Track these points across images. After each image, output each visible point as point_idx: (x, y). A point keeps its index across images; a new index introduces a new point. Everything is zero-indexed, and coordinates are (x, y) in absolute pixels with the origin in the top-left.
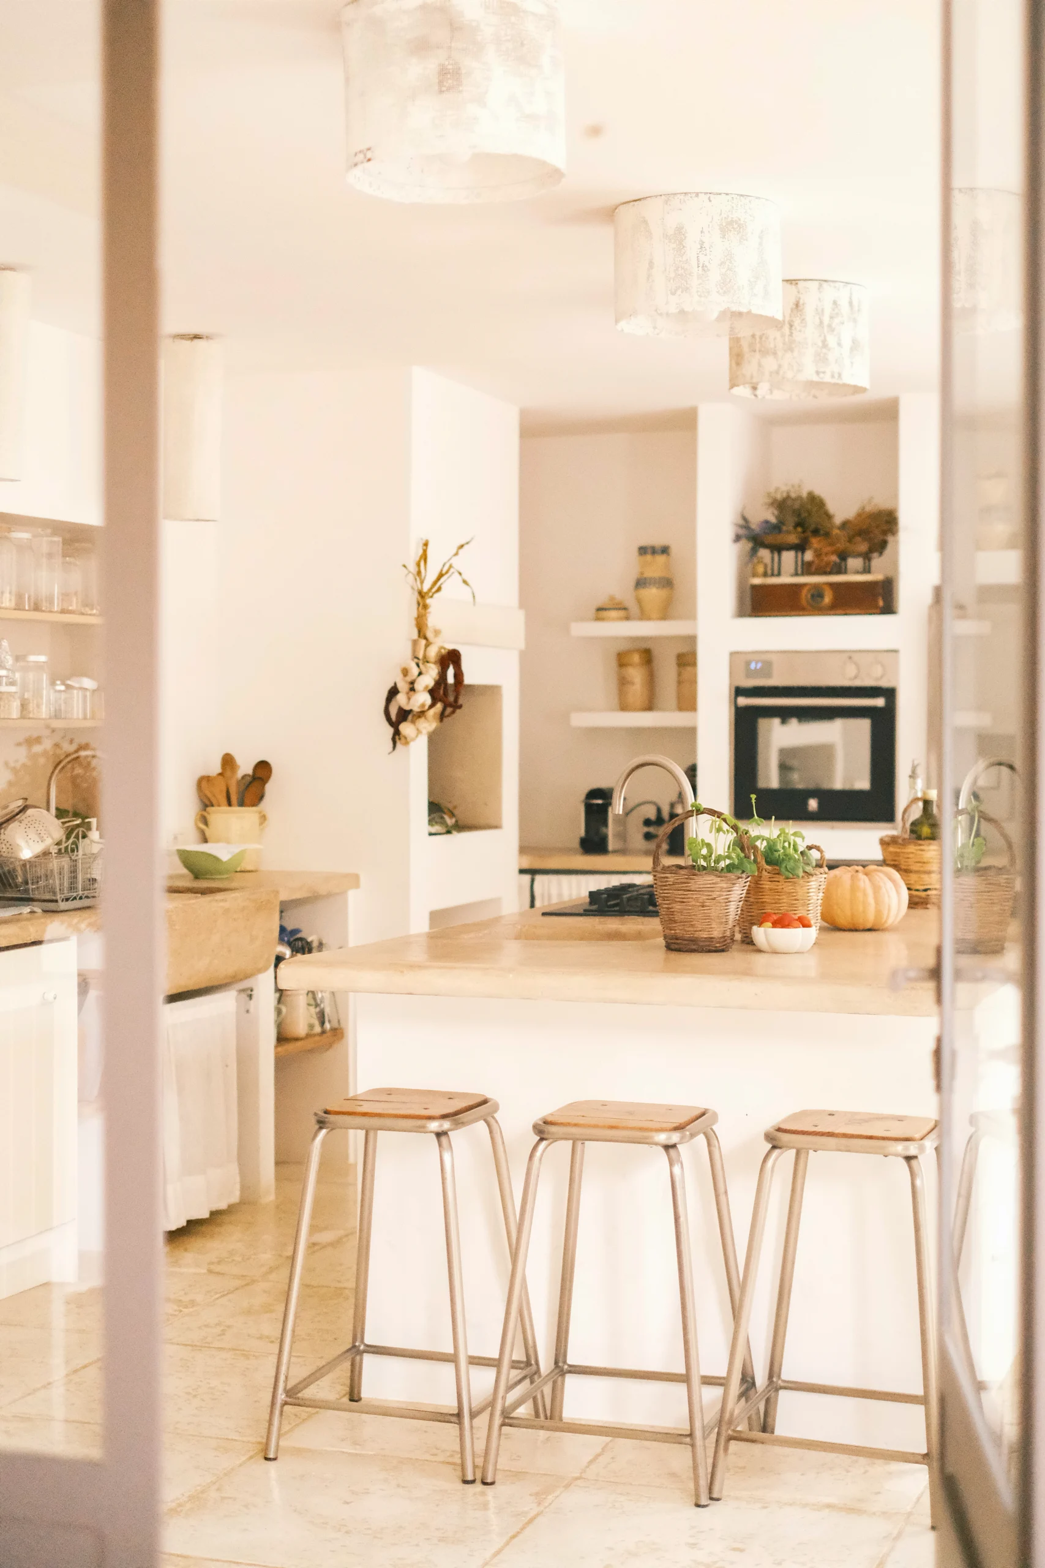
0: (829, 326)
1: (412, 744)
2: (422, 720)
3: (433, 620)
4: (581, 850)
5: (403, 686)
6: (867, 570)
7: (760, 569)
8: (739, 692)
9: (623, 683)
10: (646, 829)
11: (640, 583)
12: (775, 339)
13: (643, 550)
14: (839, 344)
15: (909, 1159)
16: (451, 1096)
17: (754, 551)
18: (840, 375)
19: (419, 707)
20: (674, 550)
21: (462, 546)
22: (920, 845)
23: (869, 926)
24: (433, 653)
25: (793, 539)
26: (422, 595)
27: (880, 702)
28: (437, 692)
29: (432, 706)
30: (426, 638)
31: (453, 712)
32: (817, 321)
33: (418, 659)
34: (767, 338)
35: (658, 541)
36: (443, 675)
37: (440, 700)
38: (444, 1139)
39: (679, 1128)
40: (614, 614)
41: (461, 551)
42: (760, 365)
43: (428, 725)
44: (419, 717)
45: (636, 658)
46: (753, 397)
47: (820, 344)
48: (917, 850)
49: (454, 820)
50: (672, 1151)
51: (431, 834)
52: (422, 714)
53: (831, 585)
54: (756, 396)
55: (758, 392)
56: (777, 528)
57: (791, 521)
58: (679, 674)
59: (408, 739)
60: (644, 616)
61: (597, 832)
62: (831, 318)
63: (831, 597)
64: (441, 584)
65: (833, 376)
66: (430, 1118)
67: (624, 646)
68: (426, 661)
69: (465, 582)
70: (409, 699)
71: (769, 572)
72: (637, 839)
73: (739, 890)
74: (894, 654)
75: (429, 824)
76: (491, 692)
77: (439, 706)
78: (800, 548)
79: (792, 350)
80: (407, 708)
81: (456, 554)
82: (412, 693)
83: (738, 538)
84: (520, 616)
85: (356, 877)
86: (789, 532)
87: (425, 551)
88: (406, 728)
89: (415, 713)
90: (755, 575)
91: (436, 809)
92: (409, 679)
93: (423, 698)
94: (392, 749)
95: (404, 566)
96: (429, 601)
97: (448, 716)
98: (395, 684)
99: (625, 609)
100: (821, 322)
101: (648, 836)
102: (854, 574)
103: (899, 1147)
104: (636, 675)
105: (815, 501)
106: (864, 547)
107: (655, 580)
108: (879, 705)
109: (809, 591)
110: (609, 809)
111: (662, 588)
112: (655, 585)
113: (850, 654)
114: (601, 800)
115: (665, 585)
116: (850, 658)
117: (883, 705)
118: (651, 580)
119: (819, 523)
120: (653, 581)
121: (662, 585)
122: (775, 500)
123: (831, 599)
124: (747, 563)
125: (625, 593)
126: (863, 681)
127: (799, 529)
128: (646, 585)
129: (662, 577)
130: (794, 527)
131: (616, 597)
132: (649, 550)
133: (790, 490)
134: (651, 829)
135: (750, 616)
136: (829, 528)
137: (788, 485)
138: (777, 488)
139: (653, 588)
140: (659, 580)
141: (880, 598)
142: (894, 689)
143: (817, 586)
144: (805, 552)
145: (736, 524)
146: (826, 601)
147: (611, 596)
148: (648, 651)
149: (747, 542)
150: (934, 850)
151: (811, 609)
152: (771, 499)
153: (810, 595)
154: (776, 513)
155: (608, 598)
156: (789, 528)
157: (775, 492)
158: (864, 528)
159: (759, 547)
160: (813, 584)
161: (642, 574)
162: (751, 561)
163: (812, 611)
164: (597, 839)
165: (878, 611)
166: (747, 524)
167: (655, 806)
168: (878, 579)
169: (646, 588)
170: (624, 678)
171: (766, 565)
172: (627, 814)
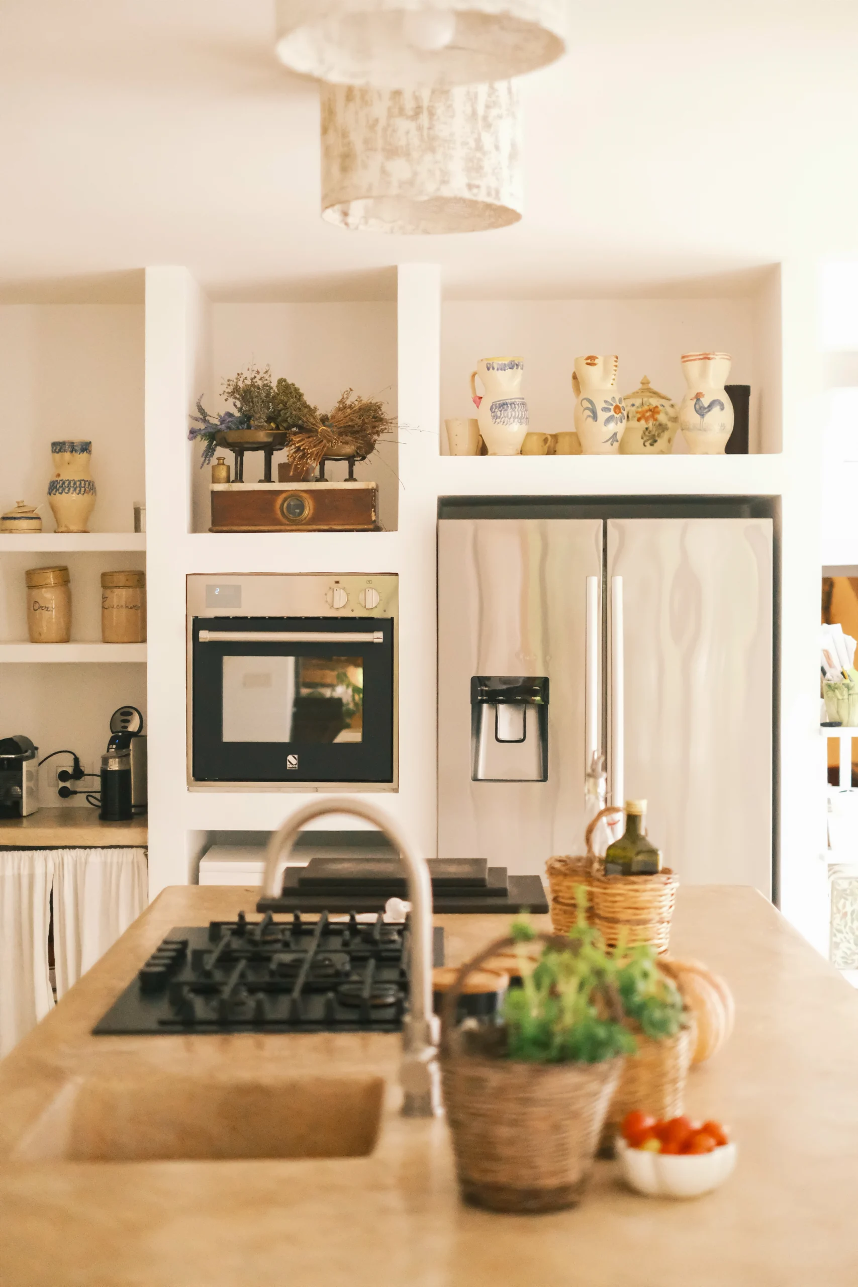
0: (485, 118)
6: (351, 478)
7: (223, 474)
8: (199, 624)
9: (34, 608)
10: (62, 784)
11: (55, 487)
12: (407, 133)
13: (58, 447)
14: (497, 148)
17: (210, 451)
18: (497, 192)
20: (94, 448)
25: (262, 436)
27: (377, 637)
32: (469, 110)
34: (394, 131)
35: (78, 437)
40: (24, 524)
42: (383, 171)
45: (51, 578)
46: (343, 226)
47: (472, 144)
53: (312, 493)
54: (347, 224)
55: (350, 220)
56: (246, 420)
57: (261, 415)
58: (104, 598)
60: (59, 528)
61: (8, 792)
62: (488, 107)
63: (311, 507)
65: (489, 194)
67: (31, 565)
71: (232, 478)
72: (51, 799)
74: (394, 577)
78: (268, 450)
79: (433, 150)
83: (193, 433)
86: (260, 428)
90: (215, 480)
99: (39, 518)
100: (474, 113)
101: (65, 793)
102: (336, 480)
104: (50, 597)
105: (290, 391)
106: (349, 449)
107: (75, 483)
108: (376, 641)
109: (285, 500)
110: (24, 763)
111: (83, 494)
112: (75, 489)
113: (337, 578)
114: (13, 756)
115: (85, 490)
116: (337, 582)
117: (381, 641)
118: (70, 483)
119: (299, 417)
120: (72, 485)
121: (83, 489)
122: (236, 389)
123: (312, 511)
124: (203, 465)
125: (38, 502)
126: (352, 611)
127: (273, 425)
128: (64, 489)
129: (83, 480)
130: (266, 422)
131: (25, 504)
132: (67, 447)
133: (255, 377)
134: (68, 784)
135: (211, 531)
136: (312, 424)
137: (253, 371)
138: (238, 374)
139: (72, 493)
140: (78, 483)
141: (373, 510)
142: (392, 619)
143: (295, 494)
144: (274, 452)
145: (191, 417)
146: (306, 512)
147: (18, 503)
148: (64, 570)
149: (202, 439)
150: (652, 890)
151: (288, 523)
152: (232, 387)
153: (285, 505)
154: (238, 404)
155: (16, 505)
156: (259, 424)
157: (237, 379)
158: (350, 424)
159: (216, 445)
160: (289, 493)
161: (59, 475)
162: (207, 462)
163: (288, 525)
164: (9, 803)
165: (371, 527)
166: (205, 417)
167: (72, 755)
168: (370, 487)
169: (63, 493)
170: (36, 602)
171: (229, 468)
172: (38, 766)
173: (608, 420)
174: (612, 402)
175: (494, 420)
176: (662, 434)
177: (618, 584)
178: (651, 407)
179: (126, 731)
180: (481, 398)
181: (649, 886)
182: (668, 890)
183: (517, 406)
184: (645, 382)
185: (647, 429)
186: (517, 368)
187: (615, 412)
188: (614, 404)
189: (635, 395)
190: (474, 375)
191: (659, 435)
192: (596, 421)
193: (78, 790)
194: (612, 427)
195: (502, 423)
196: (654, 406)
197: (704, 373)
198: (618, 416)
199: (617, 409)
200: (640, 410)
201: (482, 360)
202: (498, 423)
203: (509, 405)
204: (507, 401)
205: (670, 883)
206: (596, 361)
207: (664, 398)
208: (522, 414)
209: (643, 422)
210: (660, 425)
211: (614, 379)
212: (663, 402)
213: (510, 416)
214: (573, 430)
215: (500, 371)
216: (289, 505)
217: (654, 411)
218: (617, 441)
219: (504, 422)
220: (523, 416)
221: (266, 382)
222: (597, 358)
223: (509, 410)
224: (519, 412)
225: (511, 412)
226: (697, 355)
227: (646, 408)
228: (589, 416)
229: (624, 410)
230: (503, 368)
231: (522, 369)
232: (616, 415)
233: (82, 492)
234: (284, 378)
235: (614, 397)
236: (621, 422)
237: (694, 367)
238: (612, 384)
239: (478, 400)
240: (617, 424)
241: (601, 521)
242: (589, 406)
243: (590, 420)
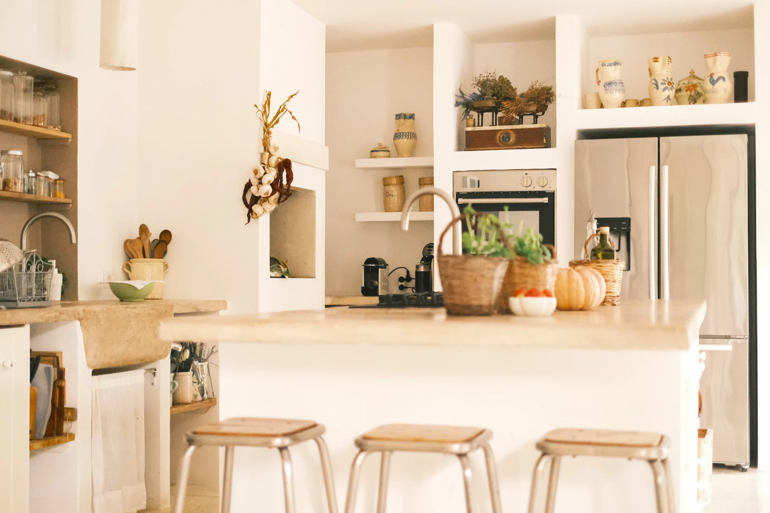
1: (260, 218)
2: (266, 203)
3: (274, 141)
4: (362, 294)
5: (254, 182)
6: (535, 122)
7: (472, 122)
8: (459, 196)
9: (387, 195)
10: (400, 284)
11: (397, 136)
13: (398, 117)
15: (652, 462)
16: (289, 422)
17: (467, 113)
19: (265, 194)
20: (416, 117)
21: (292, 96)
22: (600, 263)
23: (580, 307)
24: (273, 161)
25: (491, 103)
26: (266, 125)
27: (545, 200)
28: (276, 185)
29: (272, 194)
30: (269, 152)
31: (286, 199)
33: (264, 164)
35: (407, 111)
36: (279, 177)
37: (278, 191)
38: (285, 452)
39: (469, 440)
40: (381, 154)
41: (291, 99)
43: (270, 206)
44: (265, 201)
45: (394, 181)
49: (286, 269)
50: (464, 459)
51: (271, 277)
52: (266, 199)
53: (515, 130)
56: (482, 97)
57: (490, 93)
59: (258, 216)
60: (399, 154)
61: (372, 283)
63: (514, 137)
64: (279, 118)
66: (275, 436)
67: (386, 174)
68: (269, 165)
69: (293, 118)
70: (258, 189)
71: (476, 124)
72: (395, 290)
73: (501, 270)
74: (555, 171)
75: (271, 271)
76: (308, 194)
77: (277, 195)
78: (495, 110)
80: (257, 195)
81: (288, 100)
82: (260, 185)
83: (457, 104)
84: (327, 149)
85: (225, 302)
86: (488, 99)
87: (269, 99)
88: (256, 208)
89: (262, 198)
90: (468, 126)
91: (274, 262)
92: (258, 176)
93: (267, 189)
94: (247, 222)
95: (255, 106)
96: (271, 129)
97: (283, 201)
98: (250, 180)
99: (389, 151)
101: (402, 288)
102: (528, 124)
104: (395, 190)
105: (504, 81)
106: (533, 108)
107: (406, 134)
108: (545, 202)
109: (501, 134)
110: (380, 270)
111: (410, 139)
112: (406, 137)
113: (526, 172)
114: (374, 265)
115: (411, 137)
116: (526, 174)
117: (547, 202)
118: (403, 134)
119: (507, 93)
120: (404, 134)
121: (409, 137)
122: (479, 82)
123: (514, 139)
124: (463, 120)
125: (388, 142)
126: (534, 188)
127: (495, 98)
128: (400, 137)
129: (410, 132)
130: (492, 96)
131: (382, 144)
132: (402, 116)
133: (488, 76)
134: (403, 284)
135: (465, 150)
136: (513, 96)
137: (487, 72)
138: (480, 75)
139: (404, 139)
140: (407, 134)
141: (544, 138)
142: (554, 193)
143: (506, 132)
144: (498, 113)
145: (456, 95)
146: (511, 140)
147: (379, 144)
148: (401, 177)
149: (463, 107)
150: (609, 266)
151: (503, 145)
152: (477, 81)
153: (501, 136)
154: (480, 89)
155: (378, 145)
156: (488, 97)
157: (479, 77)
158: (534, 96)
159: (470, 110)
160: (503, 130)
161: (398, 130)
162: (465, 118)
163: (503, 146)
164: (372, 288)
165: (543, 146)
166: (463, 96)
167: (406, 269)
168: (543, 127)
169: (400, 139)
170: (387, 192)
171: (474, 120)
172: (389, 275)
173: (664, 90)
174: (666, 80)
175: (606, 91)
176: (699, 98)
177: (665, 170)
178: (693, 84)
179: (431, 255)
180: (600, 81)
181: (607, 264)
182: (617, 267)
183: (617, 84)
184: (692, 72)
185: (691, 95)
186: (618, 65)
187: (668, 85)
188: (668, 81)
189: (685, 79)
190: (597, 70)
191: (698, 98)
192: (658, 90)
193: (408, 286)
194: (667, 93)
195: (609, 92)
196: (695, 83)
197: (715, 63)
198: (670, 87)
199: (669, 83)
200: (687, 86)
201: (600, 62)
202: (608, 93)
203: (613, 84)
204: (612, 82)
205: (619, 264)
206: (659, 60)
207: (701, 79)
208: (620, 88)
209: (689, 92)
210: (698, 93)
211: (668, 69)
212: (701, 82)
213: (613, 88)
214: (648, 97)
215: (609, 67)
216: (503, 136)
217: (695, 86)
218: (670, 100)
219: (610, 92)
220: (621, 89)
221: (494, 78)
222: (659, 58)
223: (613, 86)
224: (618, 87)
225: (614, 87)
226: (711, 54)
227: (691, 84)
228: (655, 87)
229: (674, 84)
230: (610, 65)
231: (620, 65)
232: (668, 87)
233: (409, 138)
234: (502, 75)
235: (668, 78)
236: (672, 90)
237: (710, 60)
238: (667, 71)
239: (599, 82)
240: (669, 91)
241: (657, 138)
242: (655, 82)
243: (655, 89)
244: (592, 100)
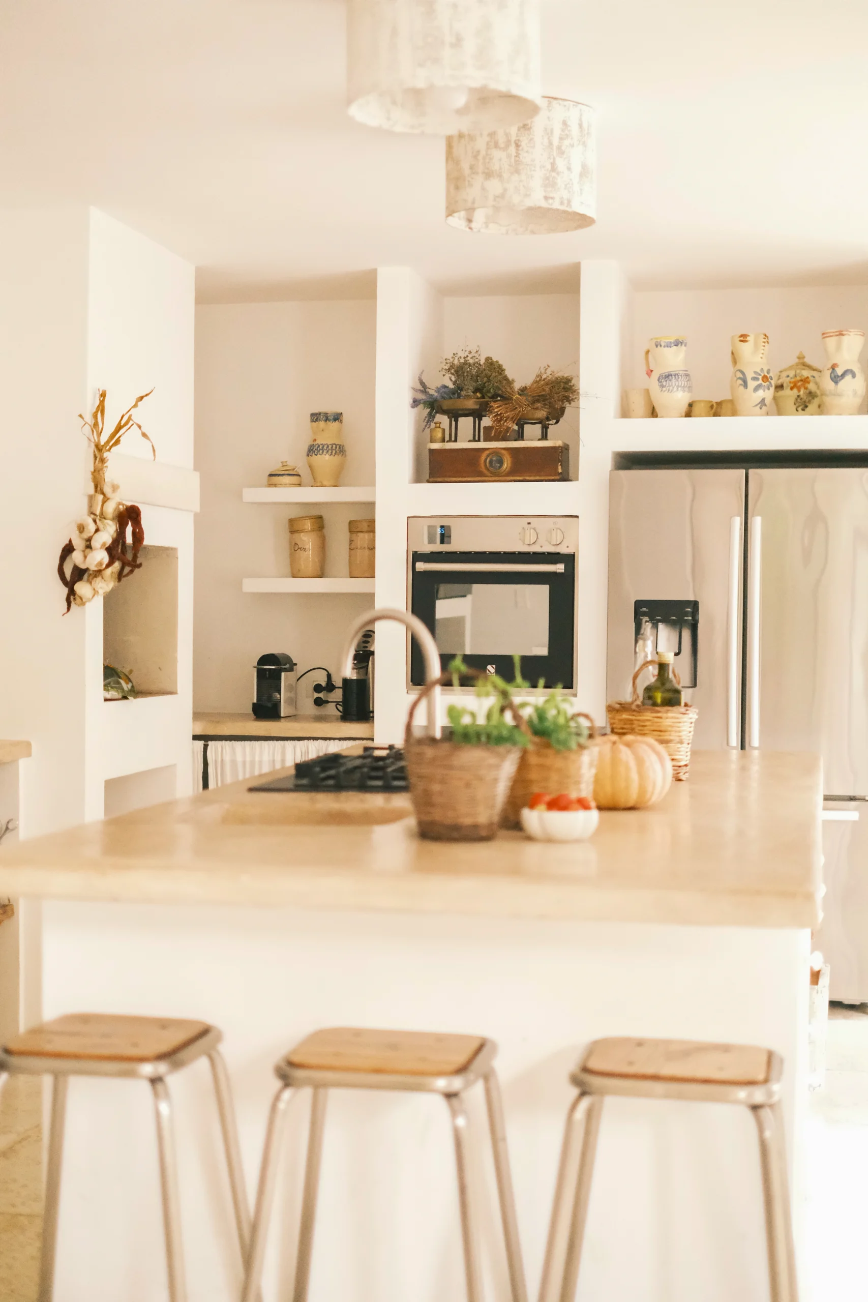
0: (559, 148)
1: (87, 604)
2: (99, 579)
3: (110, 474)
4: (253, 716)
5: (78, 544)
6: (544, 437)
7: (439, 435)
8: (417, 557)
9: (295, 548)
10: (316, 695)
11: (312, 450)
12: (500, 160)
13: (315, 417)
14: (569, 169)
15: (755, 1108)
16: (164, 1024)
17: (431, 416)
18: (569, 201)
19: (96, 566)
20: (345, 418)
21: (141, 398)
22: (659, 712)
24: (110, 508)
25: (471, 404)
26: (99, 448)
27: (560, 568)
28: (115, 550)
29: (108, 566)
30: (103, 493)
31: (131, 571)
32: (546, 141)
33: (95, 514)
34: (491, 159)
35: (331, 409)
36: (121, 534)
37: (118, 559)
38: (159, 1087)
39: (462, 1070)
40: (286, 480)
41: (140, 403)
42: (483, 189)
43: (105, 585)
44: (96, 576)
45: (308, 525)
46: (468, 229)
47: (549, 167)
48: (653, 717)
49: (130, 686)
50: (455, 1101)
51: (106, 700)
52: (98, 573)
53: (510, 450)
54: (470, 228)
55: (473, 225)
56: (457, 392)
57: (470, 387)
58: (351, 541)
59: (84, 600)
60: (316, 482)
61: (270, 698)
62: (561, 139)
63: (509, 462)
64: (120, 437)
65: (562, 203)
66: (142, 1059)
67: (295, 513)
68: (103, 516)
69: (144, 435)
70: (85, 557)
71: (447, 438)
72: (308, 706)
74: (576, 519)
75: (105, 689)
76: (167, 553)
77: (117, 565)
78: (478, 415)
79: (517, 171)
80: (83, 566)
81: (135, 406)
82: (88, 550)
83: (415, 403)
84: (196, 478)
85: (28, 745)
86: (468, 397)
87: (102, 403)
88: (82, 588)
89: (91, 572)
90: (432, 441)
91: (111, 673)
92: (86, 535)
93: (100, 556)
94: (66, 610)
95: (81, 416)
96: (106, 455)
97: (127, 575)
98: (70, 541)
99: (299, 475)
100: (551, 143)
101: (319, 702)
102: (532, 439)
103: (742, 1094)
104: (308, 540)
105: (494, 367)
106: (542, 414)
107: (328, 447)
108: (559, 571)
109: (488, 456)
110: (283, 674)
111: (334, 455)
112: (328, 452)
113: (529, 520)
114: (273, 667)
115: (336, 451)
116: (529, 523)
117: (563, 571)
118: (323, 447)
119: (499, 388)
120: (325, 448)
121: (334, 452)
122: (452, 366)
123: (509, 465)
124: (424, 429)
125: (298, 461)
126: (541, 547)
127: (479, 395)
128: (319, 451)
129: (335, 444)
130: (473, 393)
131: (288, 463)
132: (322, 417)
133: (467, 356)
134: (321, 695)
135: (428, 482)
136: (509, 393)
137: (466, 351)
138: (454, 354)
139: (325, 455)
140: (330, 447)
141: (559, 464)
142: (574, 555)
143: (495, 451)
144: (483, 418)
145: (413, 389)
146: (505, 466)
147: (282, 463)
148: (320, 518)
149: (425, 407)
150: (672, 718)
151: (490, 475)
152: (449, 365)
153: (488, 460)
154: (453, 379)
155: (281, 465)
156: (467, 394)
157: (453, 358)
158: (543, 393)
159: (437, 412)
160: (491, 450)
161: (315, 440)
162: (428, 426)
163: (491, 477)
164: (269, 705)
165: (557, 477)
166: (425, 389)
167: (326, 672)
168: (557, 445)
169: (318, 455)
170: (296, 544)
171: (444, 430)
172: (298, 680)
173: (756, 389)
174: (760, 372)
175: (661, 389)
176: (812, 401)
177: (757, 524)
178: (803, 378)
179: (367, 651)
180: (652, 371)
181: (670, 715)
182: (685, 718)
183: (680, 377)
184: (801, 357)
185: (798, 396)
186: (681, 345)
187: (763, 381)
188: (762, 375)
189: (791, 368)
190: (648, 352)
191: (809, 402)
192: (747, 388)
193: (330, 700)
194: (761, 394)
195: (667, 391)
196: (806, 376)
197: (839, 347)
198: (765, 384)
199: (765, 378)
200: (793, 380)
201: (652, 339)
202: (664, 391)
203: (673, 376)
204: (672, 373)
205: (688, 714)
206: (748, 338)
207: (814, 370)
208: (685, 384)
209: (795, 390)
210: (810, 393)
211: (763, 354)
212: (815, 373)
213: (674, 384)
214: (729, 397)
215: (666, 348)
216: (491, 462)
217: (805, 381)
218: (766, 405)
219: (669, 390)
220: (686, 385)
221: (476, 360)
222: (749, 336)
223: (674, 380)
224: (681, 382)
225: (675, 382)
226: (834, 332)
227: (798, 378)
228: (741, 385)
229: (772, 379)
230: (669, 345)
231: (685, 346)
232: (763, 384)
233: (333, 454)
234: (490, 356)
235: (762, 369)
236: (769, 389)
237: (831, 342)
238: (762, 358)
239: (650, 372)
240: (764, 391)
241: (744, 471)
242: (741, 376)
243: (742, 388)
244: (638, 402)
